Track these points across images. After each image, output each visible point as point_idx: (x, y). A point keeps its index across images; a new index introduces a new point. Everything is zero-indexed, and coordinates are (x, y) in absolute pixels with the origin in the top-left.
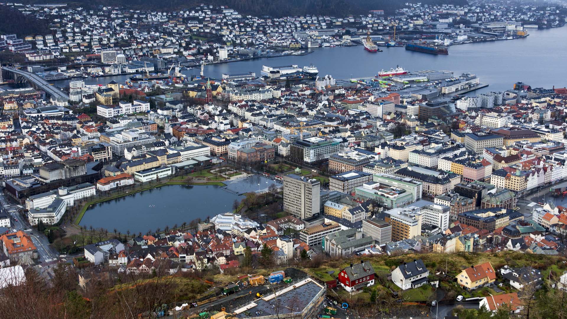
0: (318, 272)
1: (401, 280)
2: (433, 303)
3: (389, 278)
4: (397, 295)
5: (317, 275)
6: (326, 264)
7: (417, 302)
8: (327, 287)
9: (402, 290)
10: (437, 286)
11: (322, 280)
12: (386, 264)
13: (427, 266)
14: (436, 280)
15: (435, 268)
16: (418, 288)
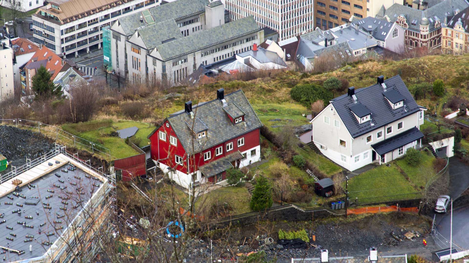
0: (89, 135)
1: (342, 142)
2: (441, 204)
3: (305, 139)
4: (331, 188)
5: (85, 142)
6: (113, 108)
7: (392, 204)
8: (118, 178)
9: (346, 172)
10: (450, 153)
11: (101, 157)
12: (296, 97)
13: (418, 95)
14: (447, 136)
15: (443, 100)
16: (395, 162)
